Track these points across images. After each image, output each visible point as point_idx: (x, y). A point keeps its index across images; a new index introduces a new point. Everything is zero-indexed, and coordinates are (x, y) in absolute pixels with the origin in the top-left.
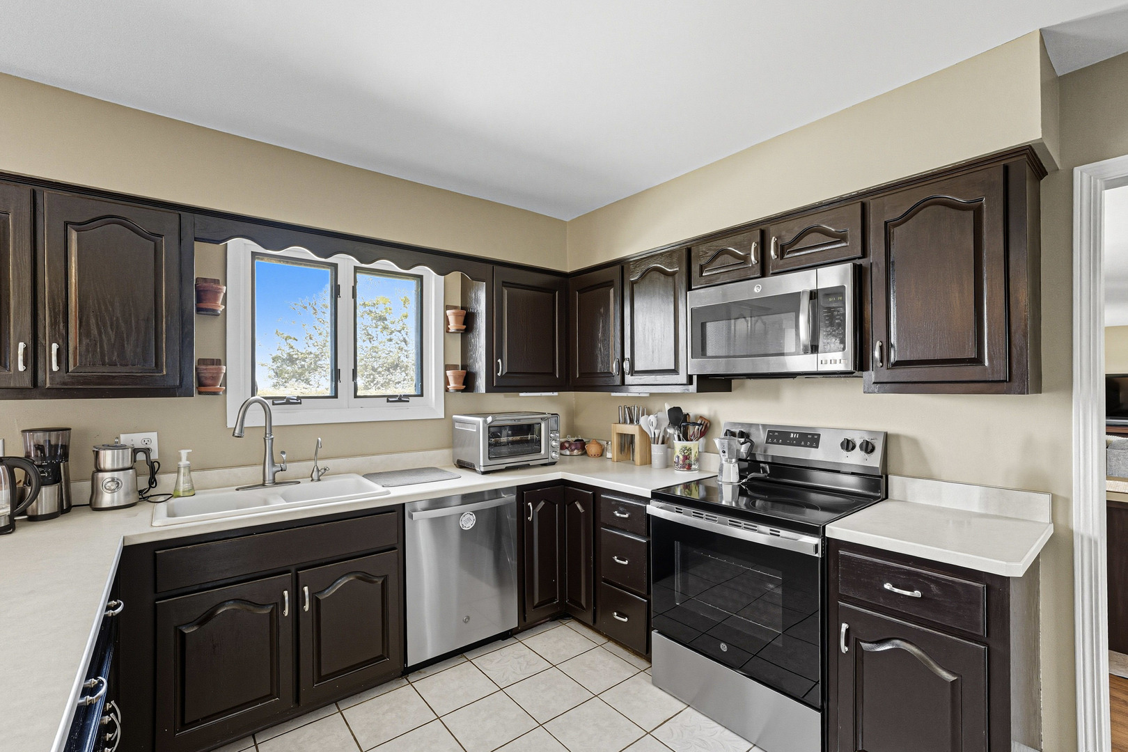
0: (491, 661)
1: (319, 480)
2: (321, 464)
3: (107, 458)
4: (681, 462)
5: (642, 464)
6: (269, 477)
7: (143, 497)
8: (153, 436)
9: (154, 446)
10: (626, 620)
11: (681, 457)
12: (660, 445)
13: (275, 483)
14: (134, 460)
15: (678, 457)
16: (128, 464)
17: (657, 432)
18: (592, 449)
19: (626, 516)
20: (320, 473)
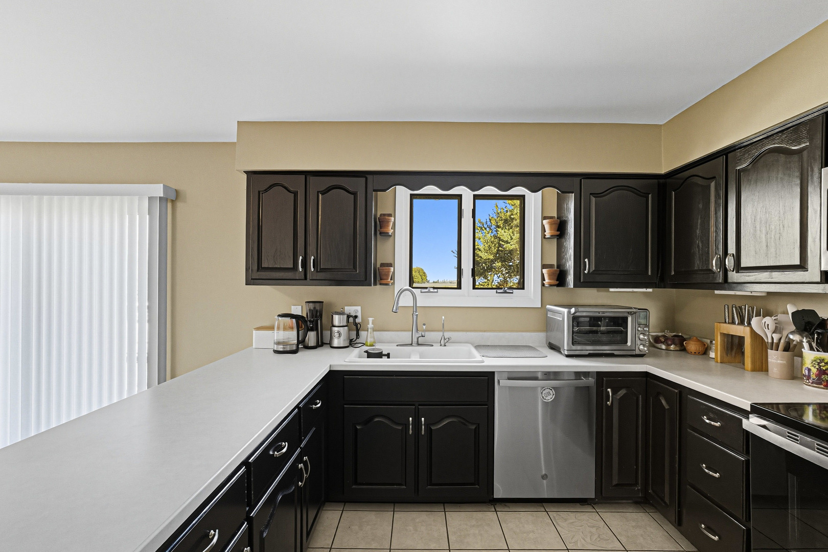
0: (566, 520)
1: (445, 346)
2: (447, 335)
3: (337, 319)
4: (813, 376)
5: (754, 370)
6: (415, 340)
7: (351, 343)
8: (359, 308)
9: (359, 315)
10: (716, 538)
11: (814, 370)
12: (780, 352)
13: (418, 344)
14: (348, 321)
15: (809, 370)
16: (345, 324)
17: (776, 337)
18: (692, 346)
19: (718, 424)
20: (446, 341)
